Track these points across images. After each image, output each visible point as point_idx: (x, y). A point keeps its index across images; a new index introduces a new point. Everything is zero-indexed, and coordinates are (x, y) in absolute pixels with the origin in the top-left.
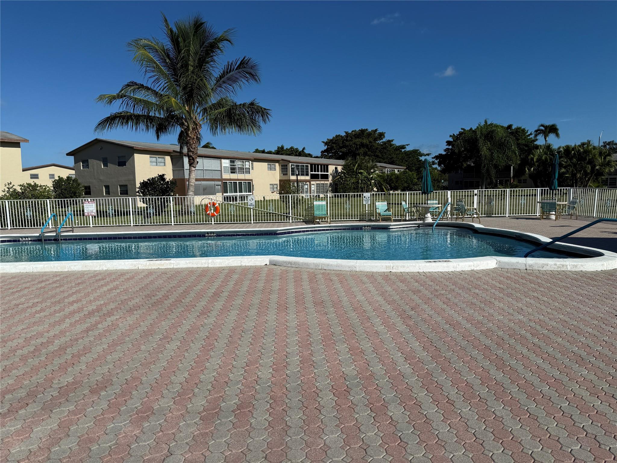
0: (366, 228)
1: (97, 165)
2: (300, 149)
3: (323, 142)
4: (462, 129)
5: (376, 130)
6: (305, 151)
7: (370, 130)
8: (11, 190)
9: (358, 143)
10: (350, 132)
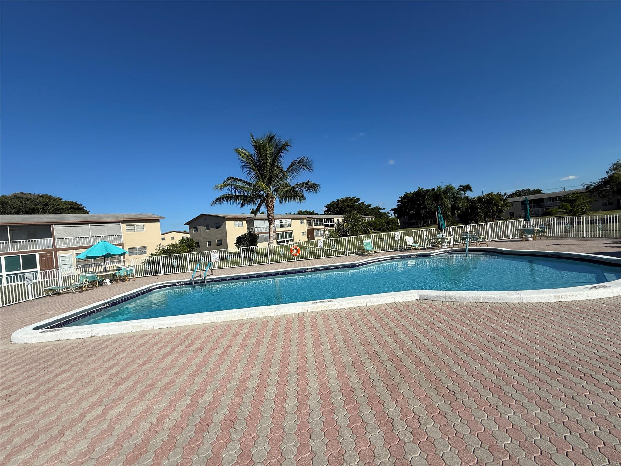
0: (414, 256)
1: (203, 229)
2: (312, 211)
3: (325, 206)
4: (406, 193)
5: (355, 197)
6: (314, 212)
7: (351, 197)
8: (161, 249)
9: (346, 205)
10: (340, 199)
